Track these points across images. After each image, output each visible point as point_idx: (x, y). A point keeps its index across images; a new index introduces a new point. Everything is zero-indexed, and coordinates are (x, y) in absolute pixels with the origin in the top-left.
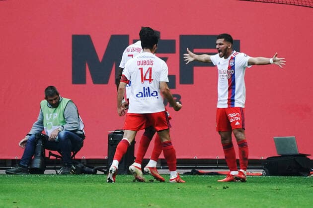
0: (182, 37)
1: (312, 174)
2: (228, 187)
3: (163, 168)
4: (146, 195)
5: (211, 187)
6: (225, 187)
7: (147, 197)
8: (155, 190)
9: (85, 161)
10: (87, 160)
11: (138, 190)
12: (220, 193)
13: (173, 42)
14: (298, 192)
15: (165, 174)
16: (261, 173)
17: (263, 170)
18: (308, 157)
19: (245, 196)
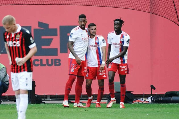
0: (61, 27)
1: (134, 102)
2: (87, 110)
3: (51, 100)
4: (42, 115)
5: (78, 110)
6: (86, 110)
7: (43, 117)
8: (47, 112)
9: (8, 97)
10: (9, 96)
11: (37, 112)
12: (83, 113)
13: (56, 30)
14: (127, 112)
15: (52, 104)
16: (106, 102)
17: (107, 100)
18: (132, 93)
19: (97, 115)
